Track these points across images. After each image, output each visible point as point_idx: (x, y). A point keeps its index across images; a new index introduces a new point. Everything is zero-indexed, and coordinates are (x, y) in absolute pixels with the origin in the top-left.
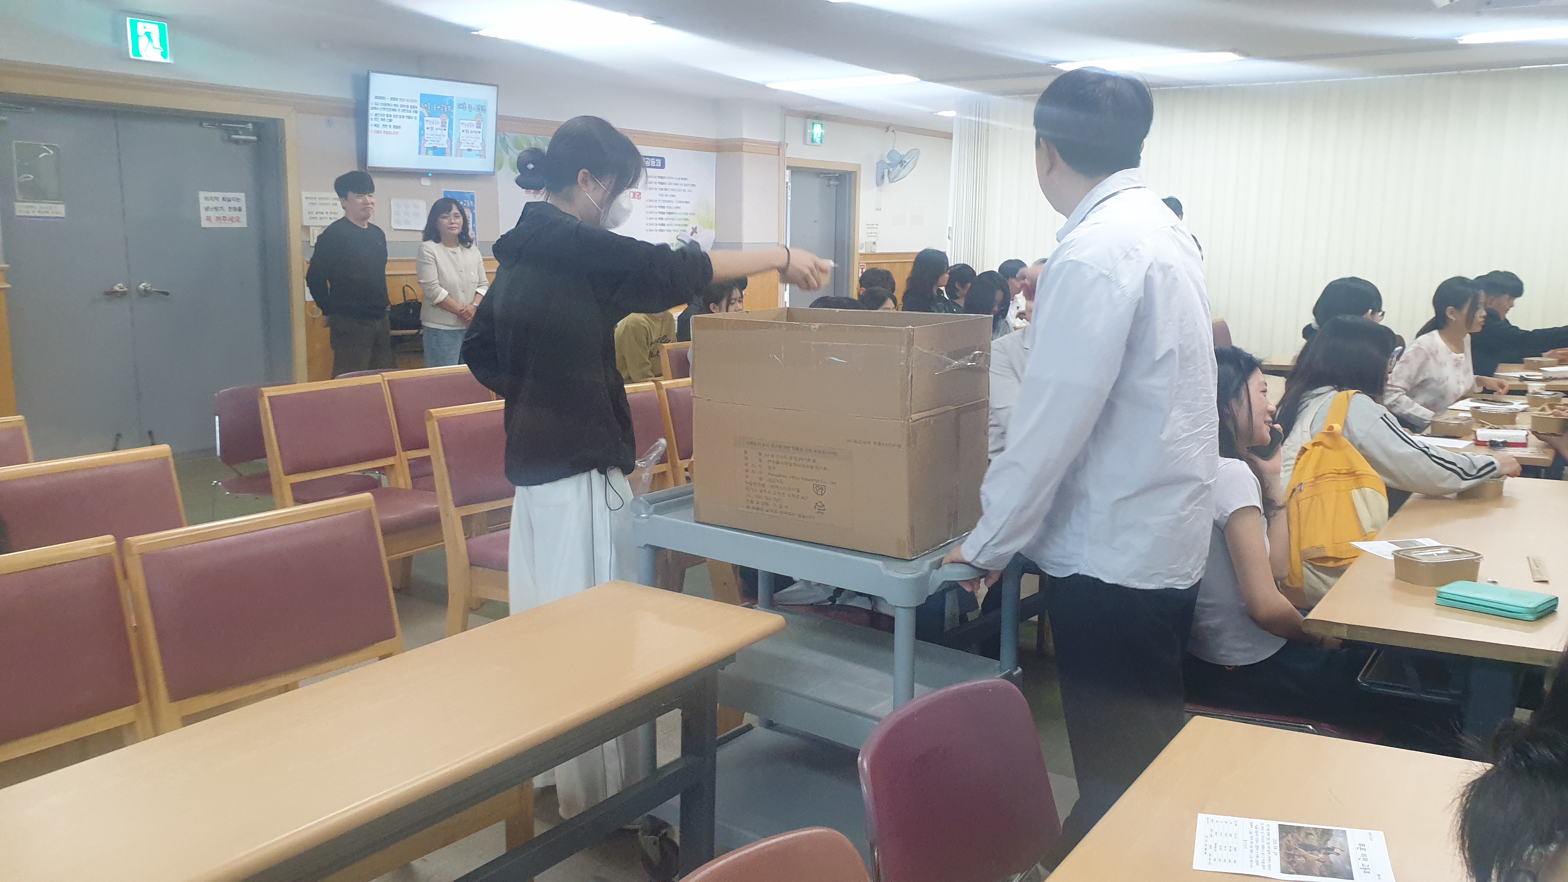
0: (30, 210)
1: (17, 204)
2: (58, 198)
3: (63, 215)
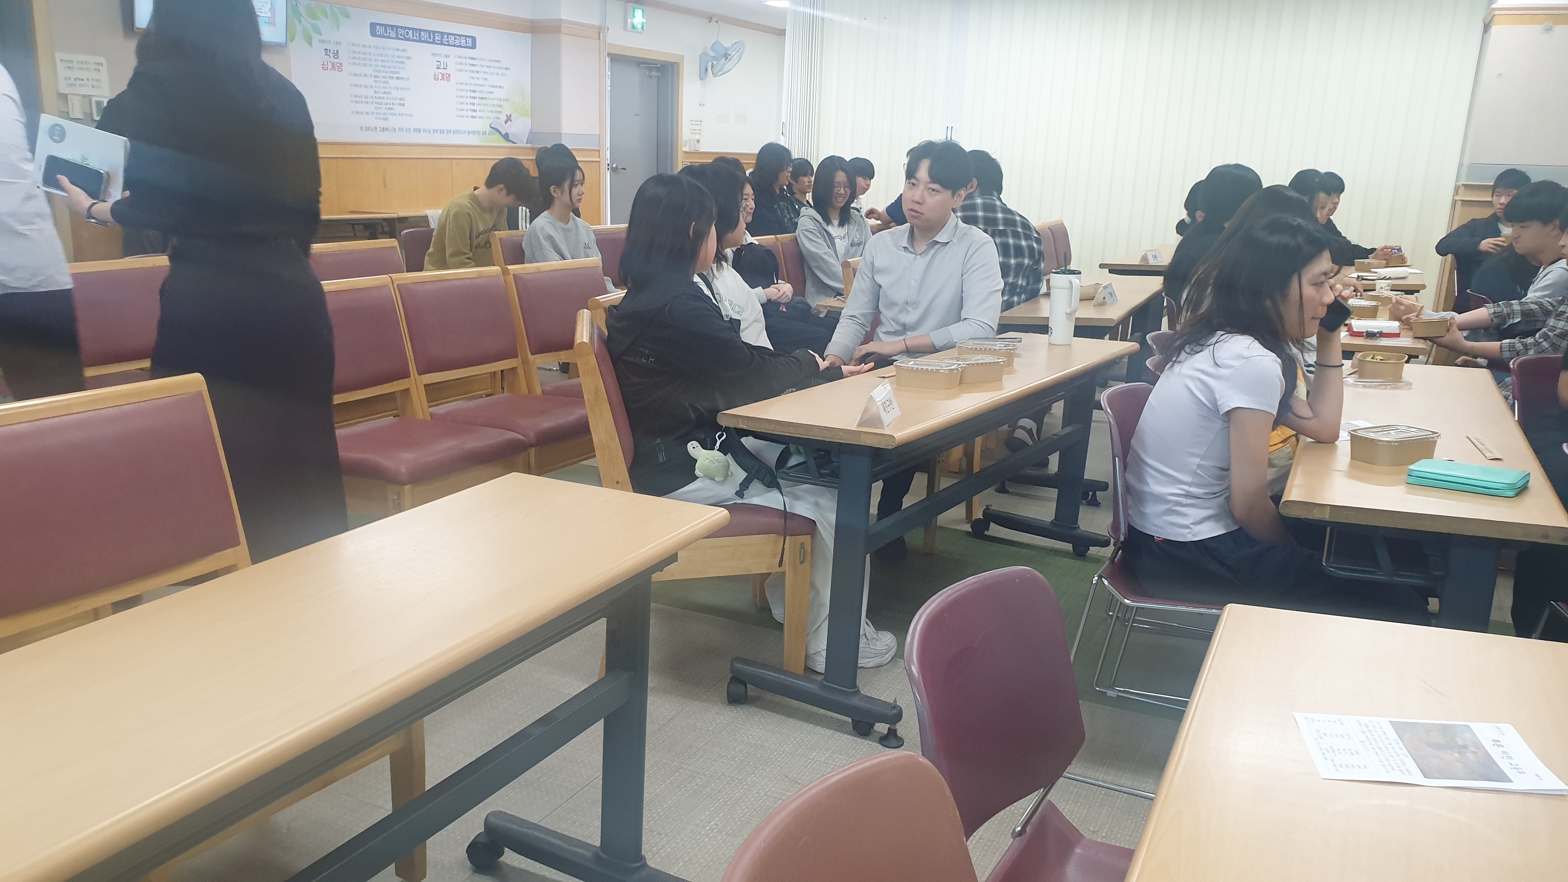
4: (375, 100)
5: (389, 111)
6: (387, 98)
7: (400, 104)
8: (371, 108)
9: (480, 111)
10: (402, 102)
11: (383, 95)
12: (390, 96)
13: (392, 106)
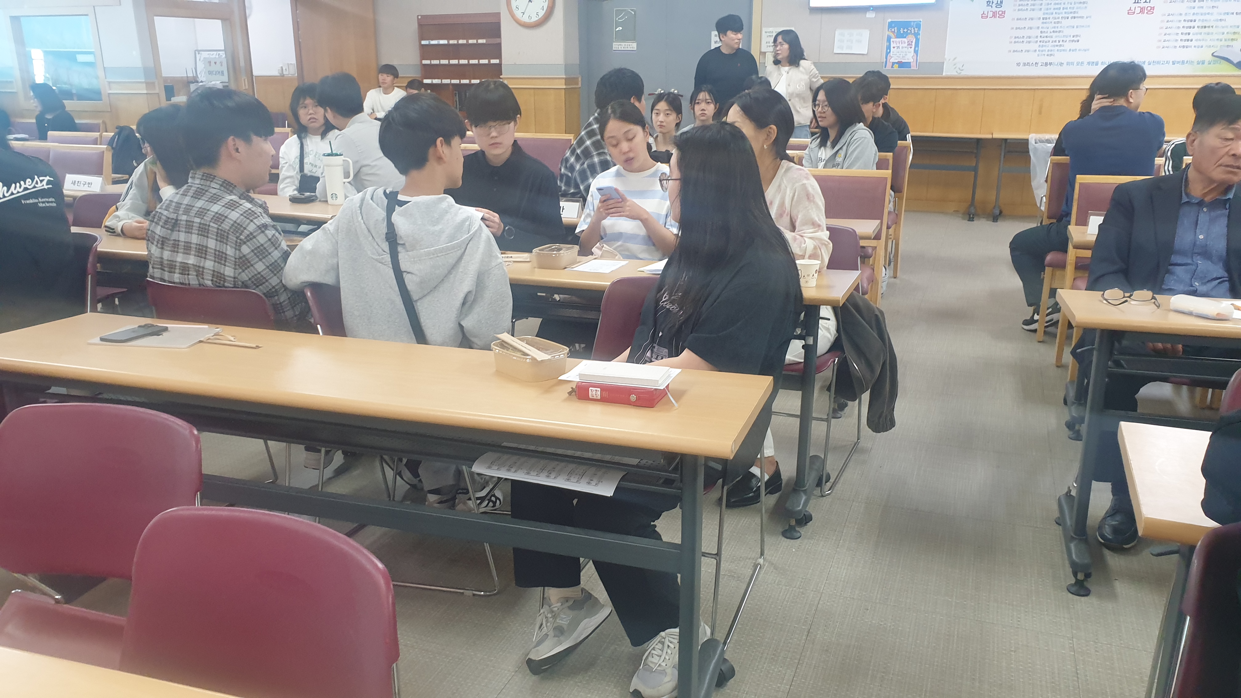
0: (620, 47)
1: (614, 43)
2: (633, 39)
3: (635, 49)
8: (1035, 46)
9: (1196, 40)
10: (1075, 39)
11: (1052, 34)
12: (1061, 34)
13: (1061, 43)
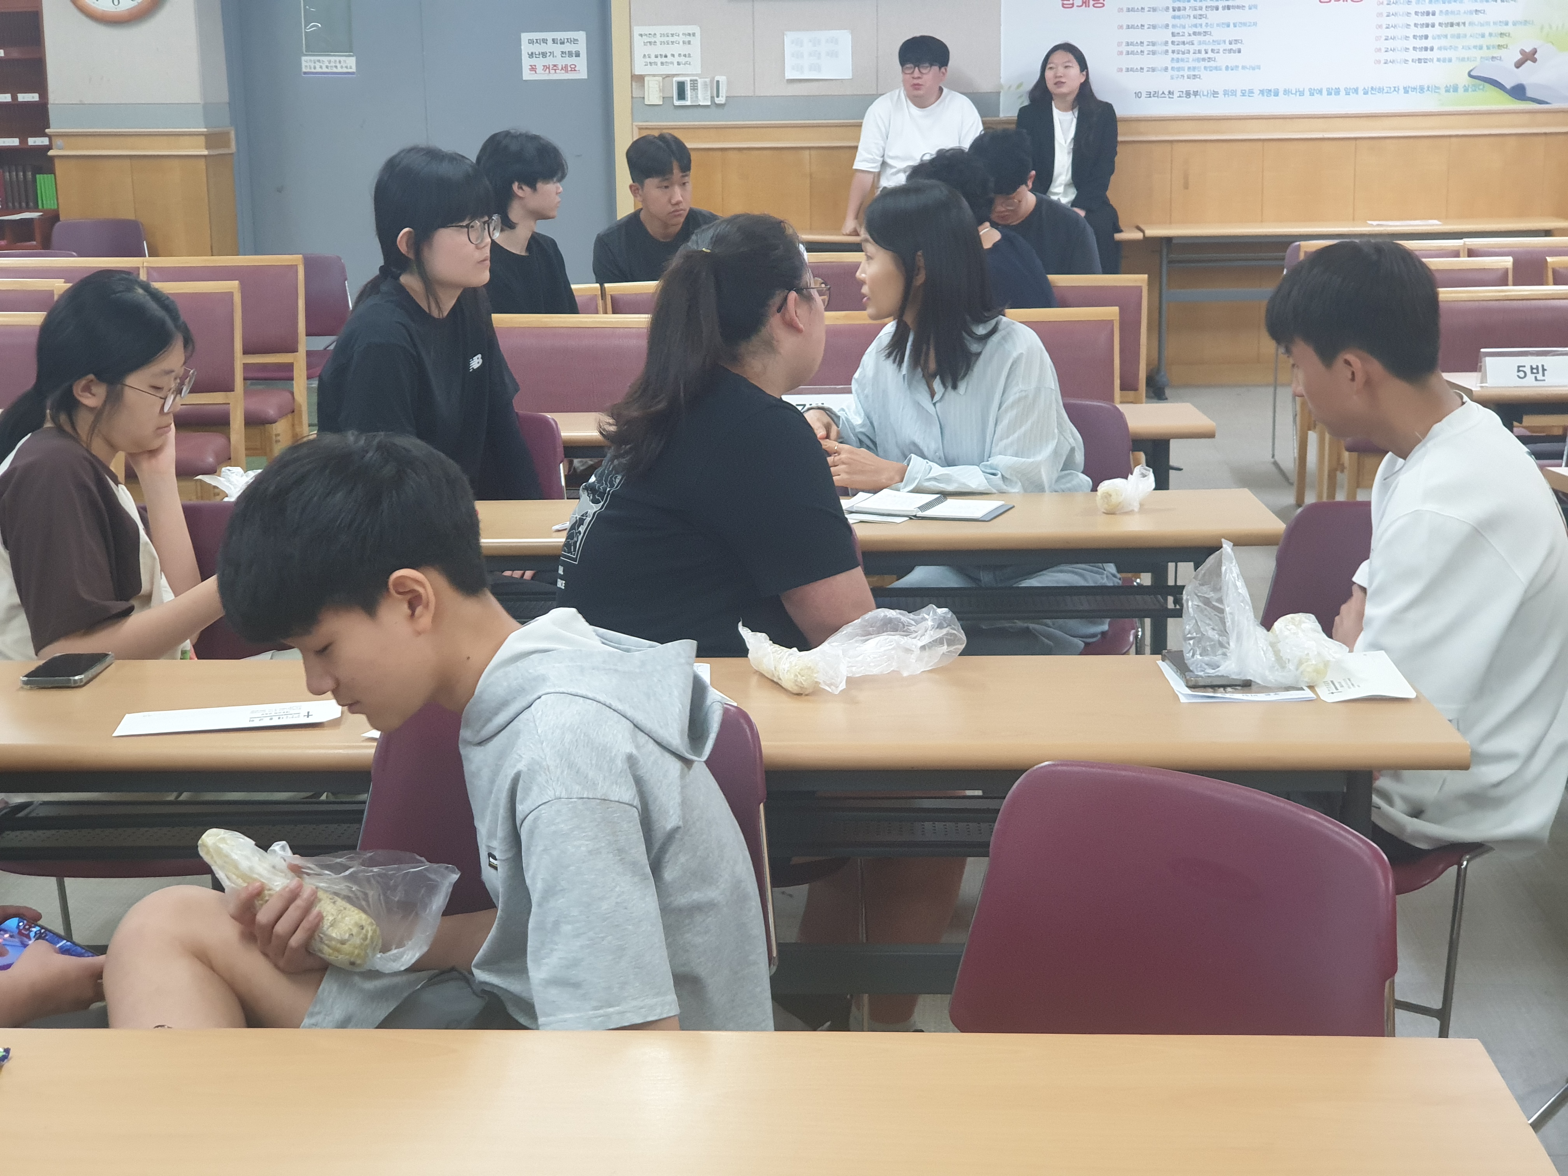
0: (318, 65)
1: (304, 58)
2: (348, 50)
3: (354, 70)
4: (1171, 47)
5: (1203, 64)
6: (1200, 43)
7: (1230, 51)
8: (1164, 61)
9: (1440, 48)
10: (1234, 47)
11: (1193, 38)
12: (1207, 38)
13: (1210, 55)
